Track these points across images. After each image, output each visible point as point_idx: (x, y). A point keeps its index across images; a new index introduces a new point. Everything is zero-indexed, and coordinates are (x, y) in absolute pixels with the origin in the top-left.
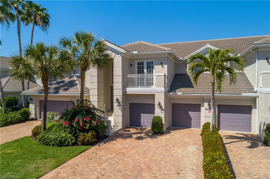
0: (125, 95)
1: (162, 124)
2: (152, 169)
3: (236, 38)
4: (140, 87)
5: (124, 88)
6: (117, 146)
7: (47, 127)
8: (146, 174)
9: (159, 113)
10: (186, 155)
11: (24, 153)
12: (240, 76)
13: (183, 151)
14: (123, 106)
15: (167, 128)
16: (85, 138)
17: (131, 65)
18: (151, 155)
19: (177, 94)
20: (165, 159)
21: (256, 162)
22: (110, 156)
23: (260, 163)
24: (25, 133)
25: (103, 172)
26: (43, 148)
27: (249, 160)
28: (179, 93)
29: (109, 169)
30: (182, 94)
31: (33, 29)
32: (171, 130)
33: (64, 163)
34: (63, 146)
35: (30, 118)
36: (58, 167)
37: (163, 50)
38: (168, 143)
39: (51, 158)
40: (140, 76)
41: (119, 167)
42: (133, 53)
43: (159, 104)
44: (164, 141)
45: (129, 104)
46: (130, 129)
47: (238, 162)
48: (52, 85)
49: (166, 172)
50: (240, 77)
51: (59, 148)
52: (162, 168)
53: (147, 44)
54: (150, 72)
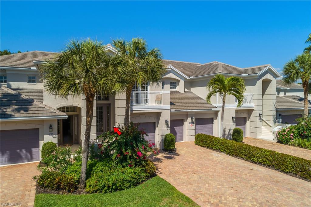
9: (165, 130)
30: (175, 110)
43: (167, 122)
50: (194, 96)
54: (144, 89)
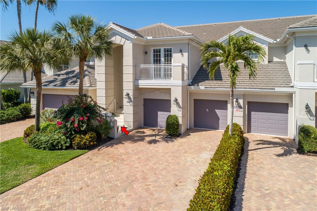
0: (137, 89)
1: (178, 125)
2: (148, 180)
3: (280, 18)
4: (154, 79)
5: (136, 81)
6: (118, 151)
7: (41, 128)
8: (138, 186)
9: (175, 111)
10: (196, 163)
11: (8, 158)
12: (280, 66)
13: (194, 158)
14: (134, 102)
15: (187, 129)
16: (81, 141)
17: (146, 53)
18: (154, 162)
19: (200, 88)
20: (168, 168)
21: (276, 174)
22: (106, 163)
23: (280, 175)
24: (19, 133)
25: (89, 182)
26: (32, 152)
27: (268, 171)
28: (202, 87)
29: (97, 179)
30: (205, 88)
31: (37, 10)
32: (192, 132)
33: (49, 170)
34: (56, 149)
35: (31, 114)
36: (41, 175)
37: (183, 35)
38: (180, 148)
39: (37, 164)
40: (154, 67)
41: (110, 176)
42: (147, 38)
43: (176, 100)
44: (177, 146)
45: (143, 99)
46: (145, 130)
47: (254, 173)
48: (59, 76)
49: (162, 183)
50: (279, 68)
51: (50, 152)
52: (159, 178)
53: (167, 26)
54: (168, 61)
